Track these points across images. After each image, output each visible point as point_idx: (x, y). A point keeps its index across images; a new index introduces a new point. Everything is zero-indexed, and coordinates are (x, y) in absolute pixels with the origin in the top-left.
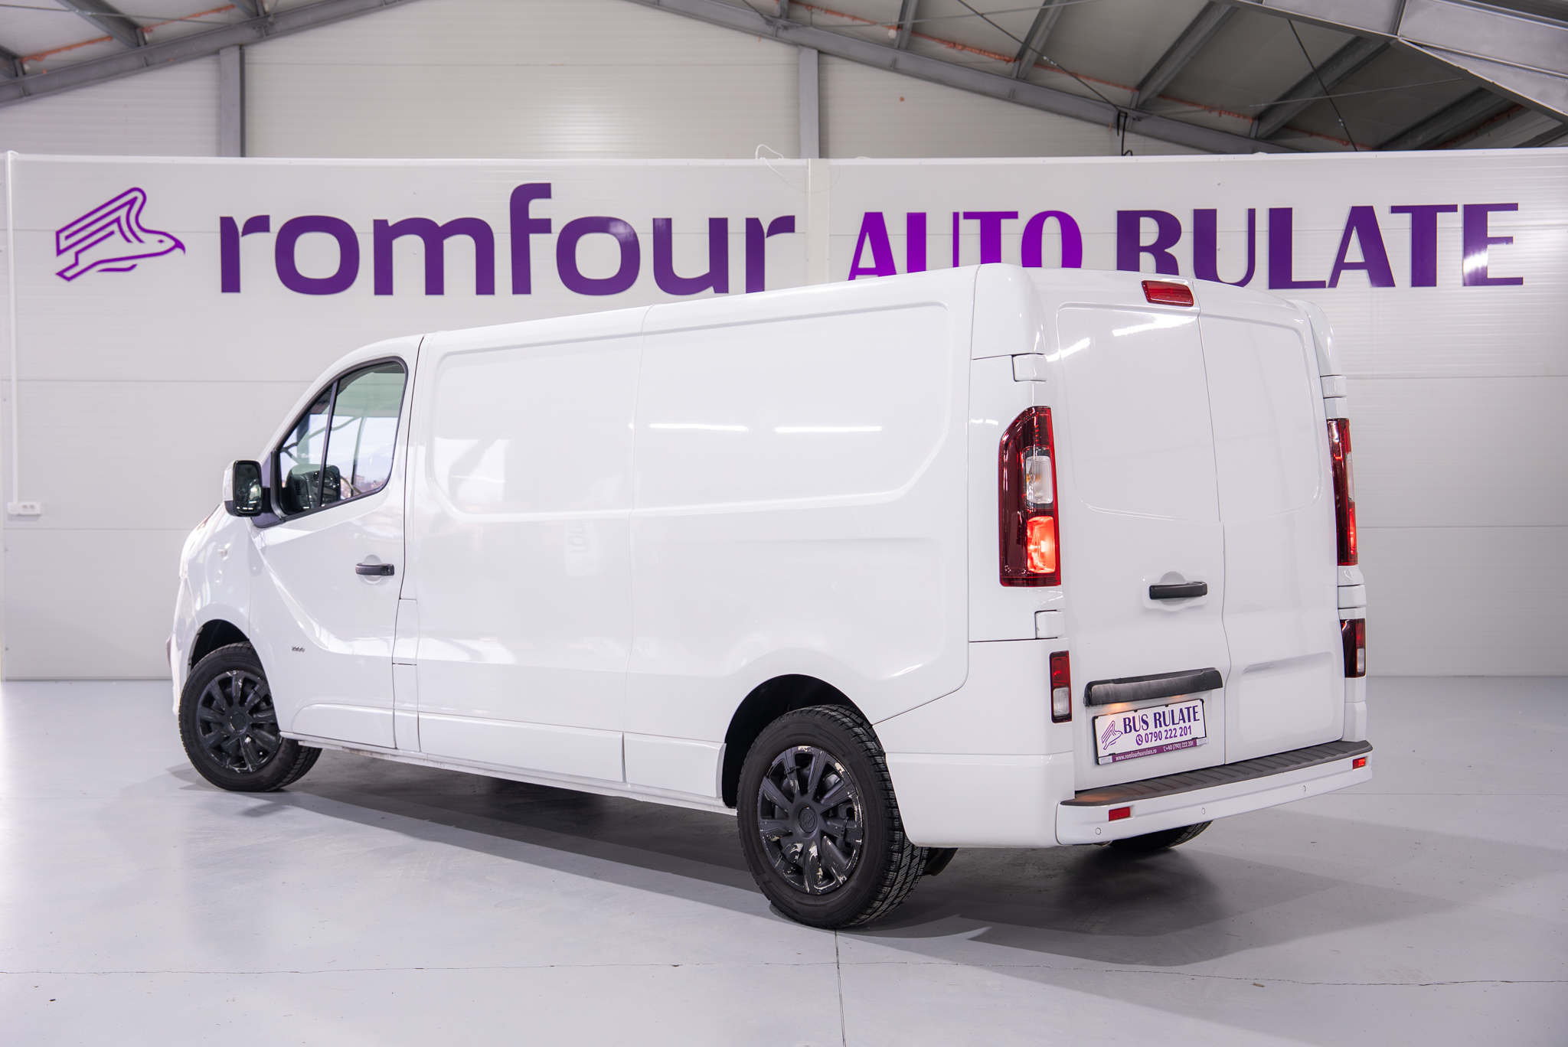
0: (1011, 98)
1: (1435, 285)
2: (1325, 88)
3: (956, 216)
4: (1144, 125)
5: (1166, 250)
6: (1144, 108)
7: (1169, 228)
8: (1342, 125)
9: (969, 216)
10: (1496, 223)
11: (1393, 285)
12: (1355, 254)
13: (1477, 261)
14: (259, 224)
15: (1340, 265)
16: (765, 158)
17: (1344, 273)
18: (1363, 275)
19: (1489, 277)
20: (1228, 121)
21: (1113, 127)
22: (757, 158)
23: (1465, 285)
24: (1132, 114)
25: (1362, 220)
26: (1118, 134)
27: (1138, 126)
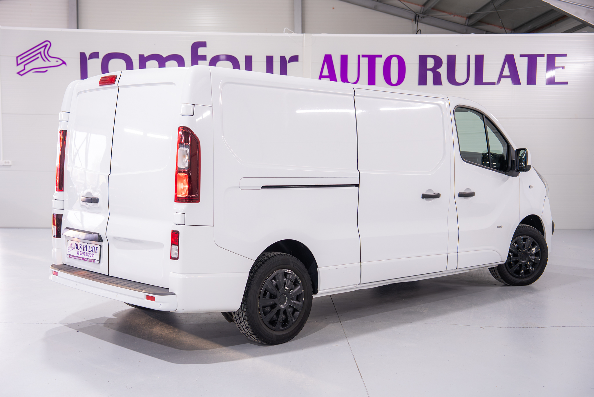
0: (375, 8)
1: (536, 84)
2: (495, 8)
3: (359, 56)
4: (426, 20)
5: (437, 70)
6: (425, 13)
7: (438, 62)
8: (501, 21)
9: (364, 56)
10: (558, 61)
11: (520, 84)
12: (506, 72)
13: (551, 74)
14: (95, 55)
15: (501, 76)
16: (287, 33)
17: (502, 79)
18: (509, 80)
19: (556, 81)
20: (457, 19)
21: (413, 20)
22: (284, 33)
23: (547, 84)
24: (421, 15)
25: (510, 60)
26: (416, 23)
27: (423, 20)
